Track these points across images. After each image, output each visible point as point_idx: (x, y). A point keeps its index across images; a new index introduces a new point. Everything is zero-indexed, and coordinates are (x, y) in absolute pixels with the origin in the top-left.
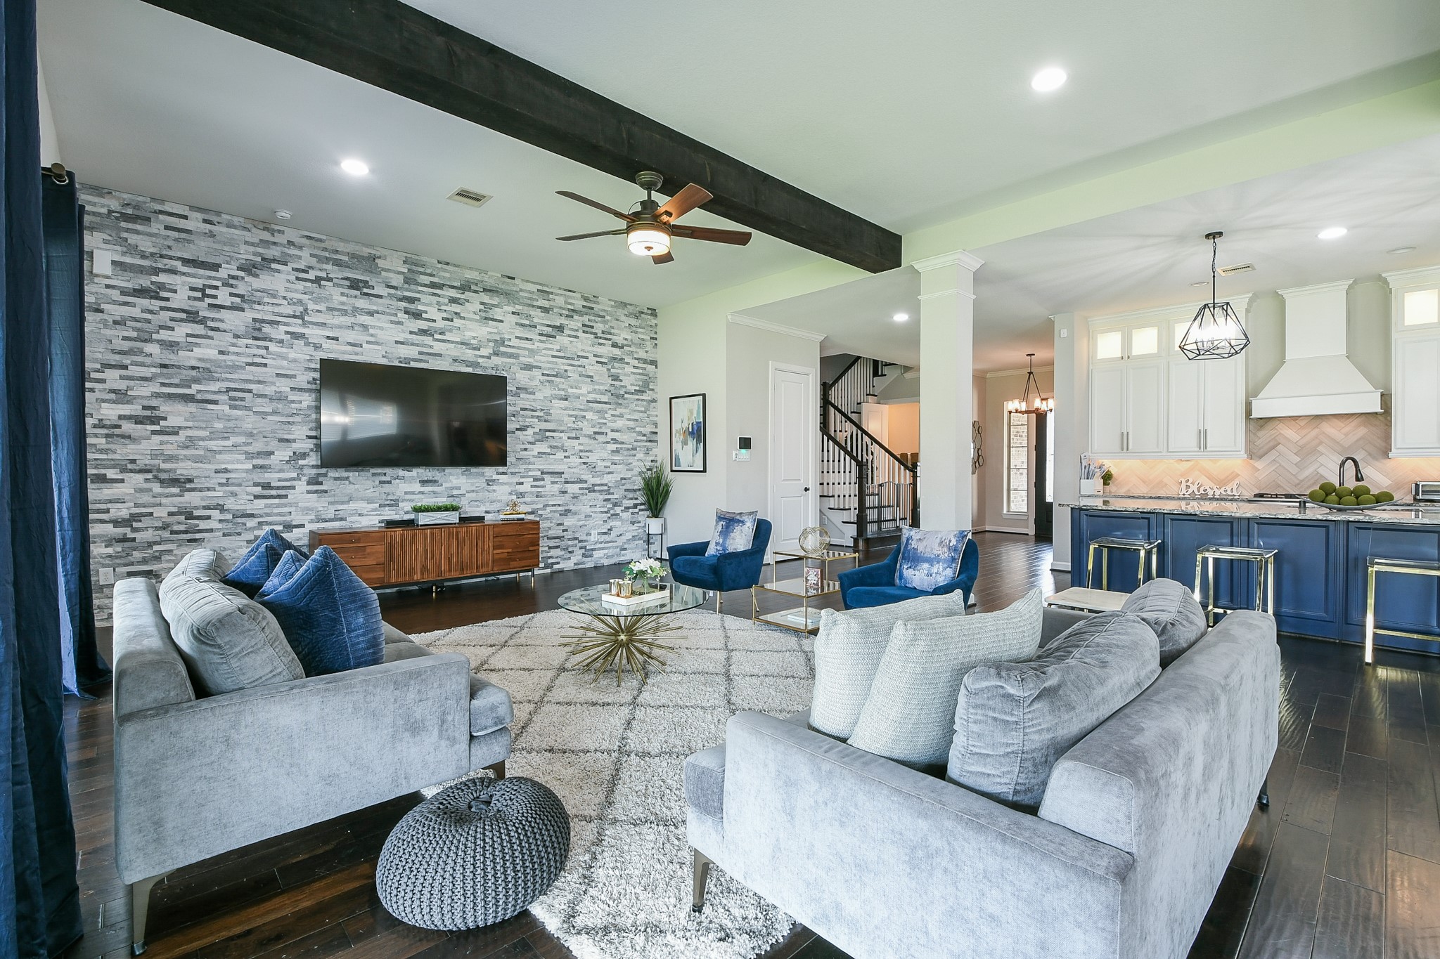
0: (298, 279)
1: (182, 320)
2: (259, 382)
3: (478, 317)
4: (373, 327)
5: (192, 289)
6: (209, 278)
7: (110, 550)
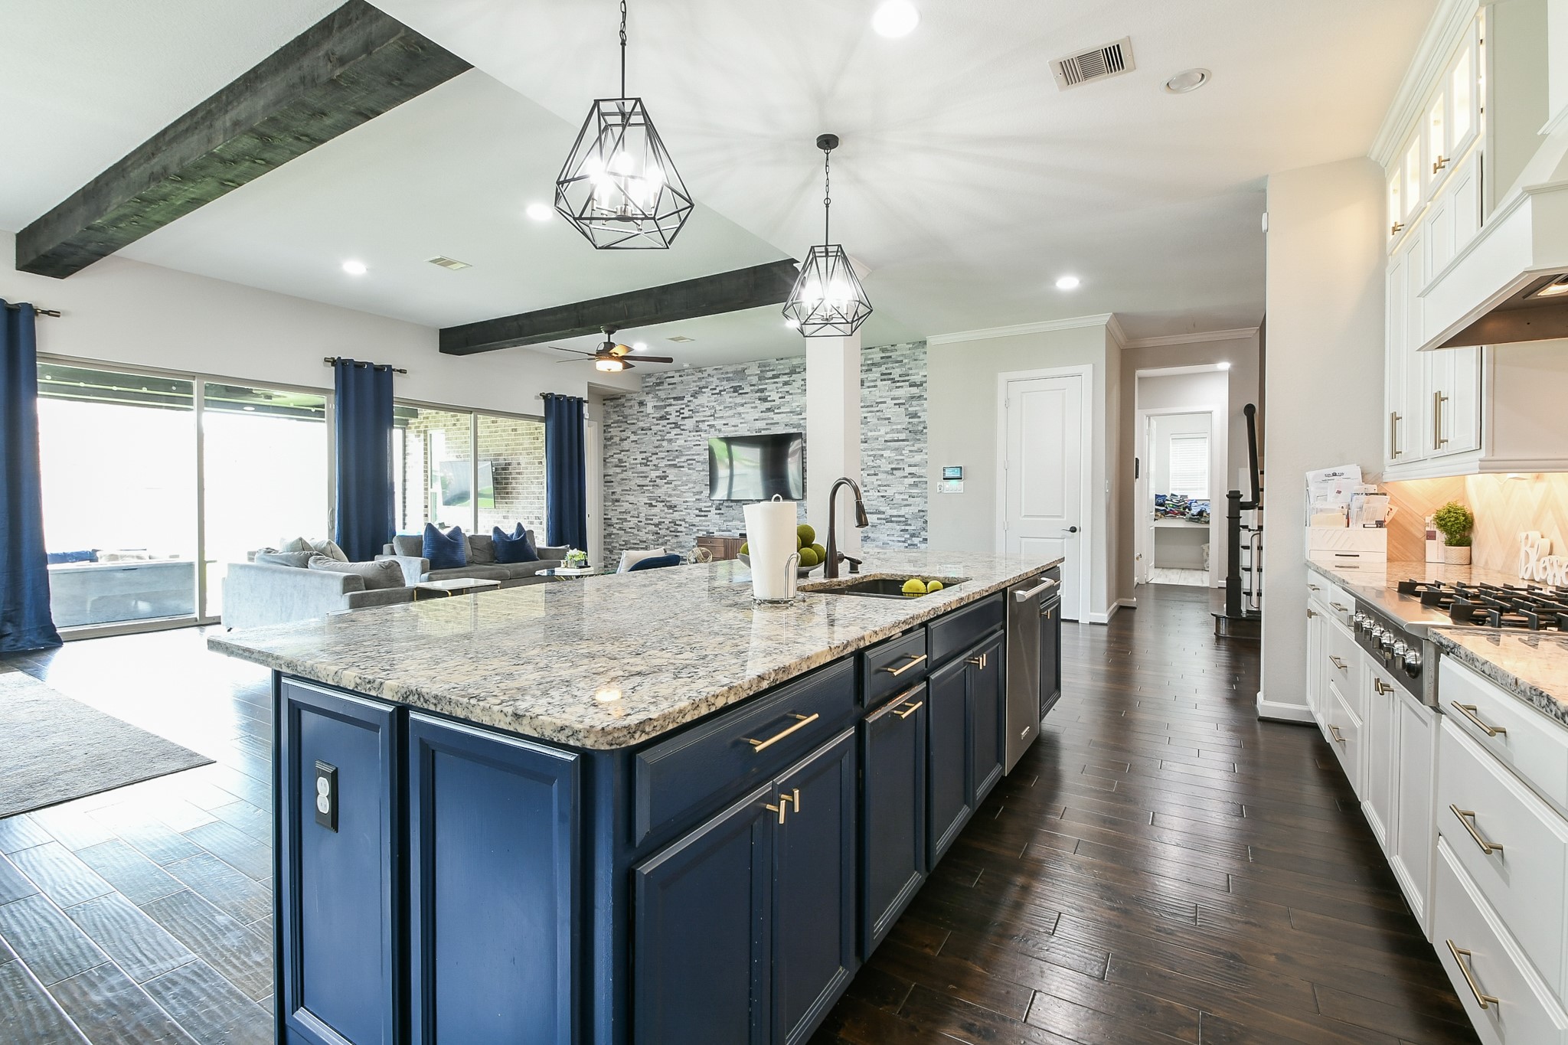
0: (712, 394)
1: (674, 428)
2: (698, 454)
3: (800, 391)
4: (743, 413)
5: (677, 412)
6: (682, 404)
7: (653, 537)
